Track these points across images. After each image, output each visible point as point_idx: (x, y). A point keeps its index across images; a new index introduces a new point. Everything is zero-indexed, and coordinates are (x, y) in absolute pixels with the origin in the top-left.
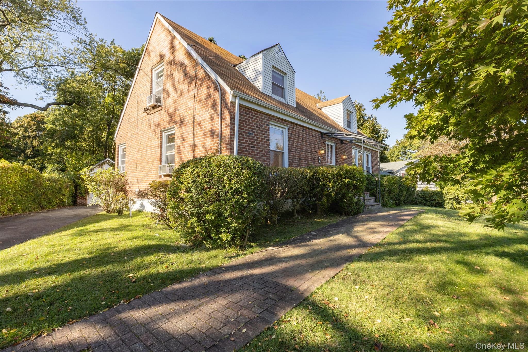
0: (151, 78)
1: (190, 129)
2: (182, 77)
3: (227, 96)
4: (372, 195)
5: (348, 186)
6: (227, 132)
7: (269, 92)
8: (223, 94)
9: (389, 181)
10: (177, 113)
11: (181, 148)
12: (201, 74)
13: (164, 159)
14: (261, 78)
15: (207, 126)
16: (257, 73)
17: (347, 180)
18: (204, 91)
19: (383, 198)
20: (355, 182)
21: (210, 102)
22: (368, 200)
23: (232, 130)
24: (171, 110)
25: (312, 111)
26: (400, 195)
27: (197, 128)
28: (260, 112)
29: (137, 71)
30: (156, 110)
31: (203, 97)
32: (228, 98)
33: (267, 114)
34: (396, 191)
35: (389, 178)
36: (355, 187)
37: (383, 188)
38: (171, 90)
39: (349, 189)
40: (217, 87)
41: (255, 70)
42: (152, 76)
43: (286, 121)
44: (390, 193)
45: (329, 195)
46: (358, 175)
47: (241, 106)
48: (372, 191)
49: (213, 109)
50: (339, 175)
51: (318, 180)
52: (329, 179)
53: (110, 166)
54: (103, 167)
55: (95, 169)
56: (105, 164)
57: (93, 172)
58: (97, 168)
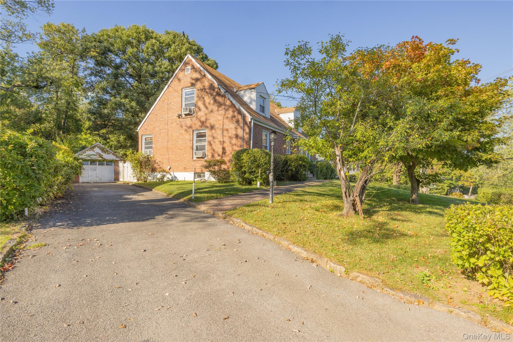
0: (182, 94)
1: (219, 132)
2: (212, 102)
3: (246, 119)
4: (312, 172)
5: (301, 166)
6: (246, 136)
7: (259, 112)
8: (244, 117)
9: (321, 164)
10: (208, 122)
11: (212, 142)
12: (228, 103)
13: (195, 148)
14: (254, 103)
15: (232, 132)
16: (252, 100)
17: (301, 162)
18: (230, 113)
19: (317, 175)
20: (304, 163)
21: (234, 120)
22: (310, 175)
23: (250, 135)
24: (203, 119)
25: (276, 118)
26: (327, 174)
27: (225, 133)
28: (259, 125)
29: (167, 86)
30: (189, 116)
31: (230, 116)
32: (248, 119)
33: (261, 126)
34: (325, 170)
35: (321, 163)
36: (304, 166)
37: (317, 169)
38: (202, 106)
39: (301, 167)
40: (240, 112)
41: (250, 98)
42: (182, 93)
43: (269, 129)
44: (321, 172)
45: (292, 170)
46: (305, 160)
47: (254, 123)
48: (311, 171)
49: (237, 123)
50: (296, 159)
51: (287, 162)
52: (292, 161)
53: (100, 149)
54: (94, 150)
55: (87, 152)
56: (95, 147)
57: (85, 154)
58: (89, 151)
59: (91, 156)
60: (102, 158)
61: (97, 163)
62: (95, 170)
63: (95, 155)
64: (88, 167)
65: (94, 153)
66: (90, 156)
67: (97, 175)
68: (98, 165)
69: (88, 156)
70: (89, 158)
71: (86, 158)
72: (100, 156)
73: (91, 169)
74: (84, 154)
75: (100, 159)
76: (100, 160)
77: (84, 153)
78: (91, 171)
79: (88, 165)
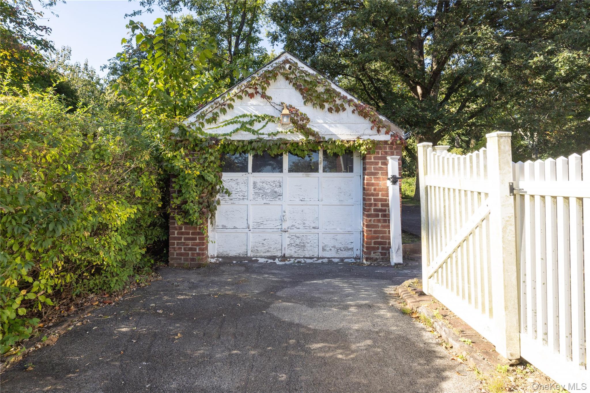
53: (297, 87)
54: (268, 93)
55: (237, 103)
56: (275, 76)
57: (229, 116)
58: (246, 98)
59: (257, 126)
60: (308, 132)
61: (286, 159)
62: (277, 195)
63: (271, 119)
64: (246, 183)
65: (269, 110)
66: (251, 123)
67: (283, 219)
68: (290, 171)
69: (243, 126)
70: (247, 136)
71: (235, 137)
72: (293, 122)
73: (260, 192)
74: (222, 118)
75: (299, 137)
76: (295, 145)
77: (224, 111)
78: (260, 200)
79: (244, 169)
